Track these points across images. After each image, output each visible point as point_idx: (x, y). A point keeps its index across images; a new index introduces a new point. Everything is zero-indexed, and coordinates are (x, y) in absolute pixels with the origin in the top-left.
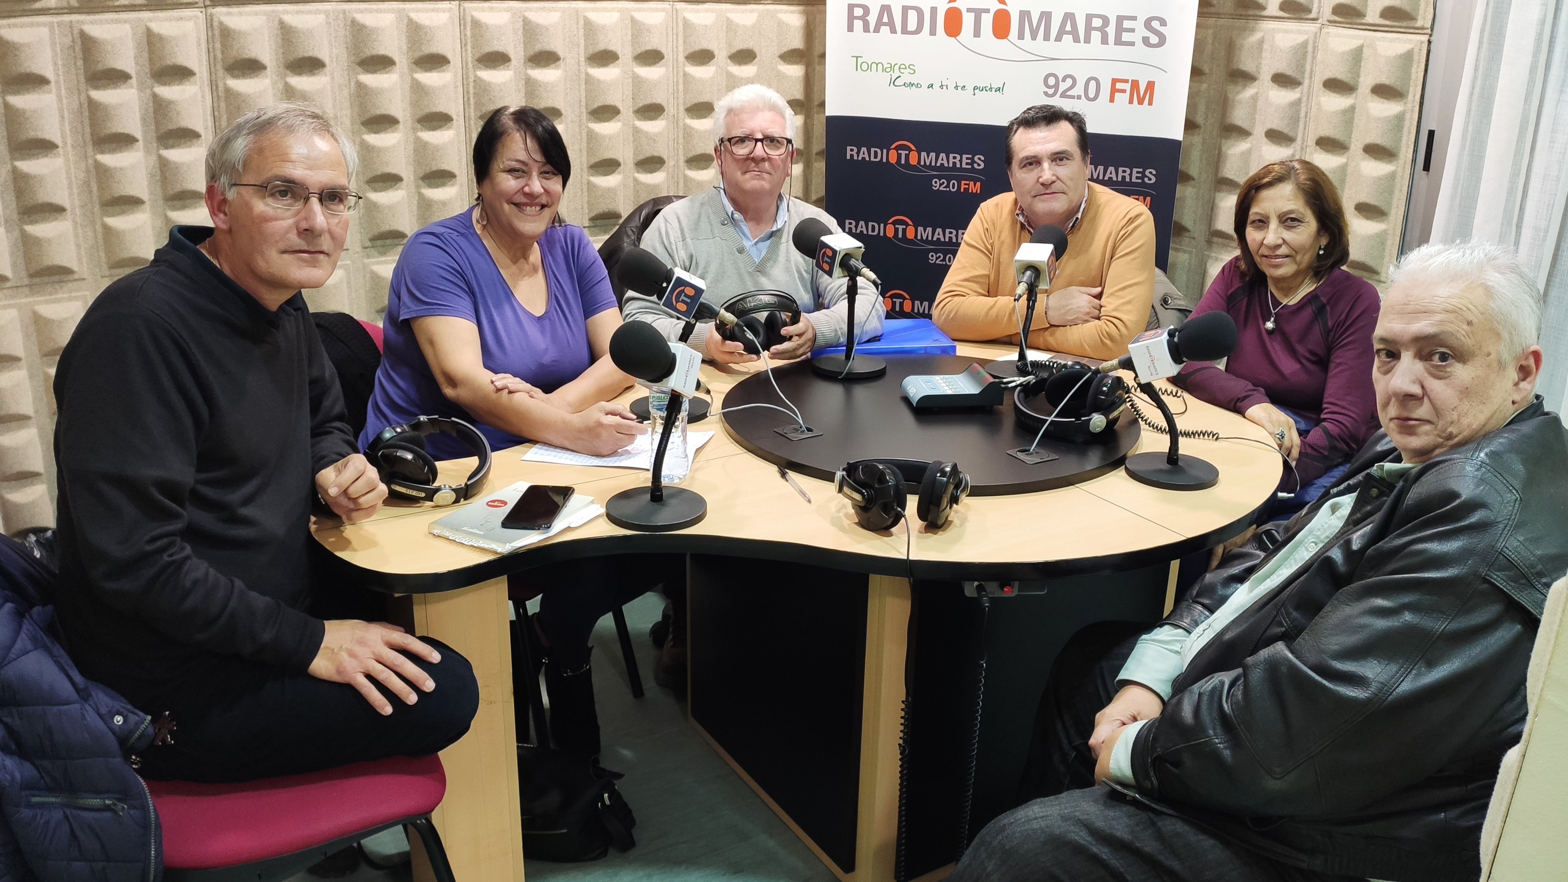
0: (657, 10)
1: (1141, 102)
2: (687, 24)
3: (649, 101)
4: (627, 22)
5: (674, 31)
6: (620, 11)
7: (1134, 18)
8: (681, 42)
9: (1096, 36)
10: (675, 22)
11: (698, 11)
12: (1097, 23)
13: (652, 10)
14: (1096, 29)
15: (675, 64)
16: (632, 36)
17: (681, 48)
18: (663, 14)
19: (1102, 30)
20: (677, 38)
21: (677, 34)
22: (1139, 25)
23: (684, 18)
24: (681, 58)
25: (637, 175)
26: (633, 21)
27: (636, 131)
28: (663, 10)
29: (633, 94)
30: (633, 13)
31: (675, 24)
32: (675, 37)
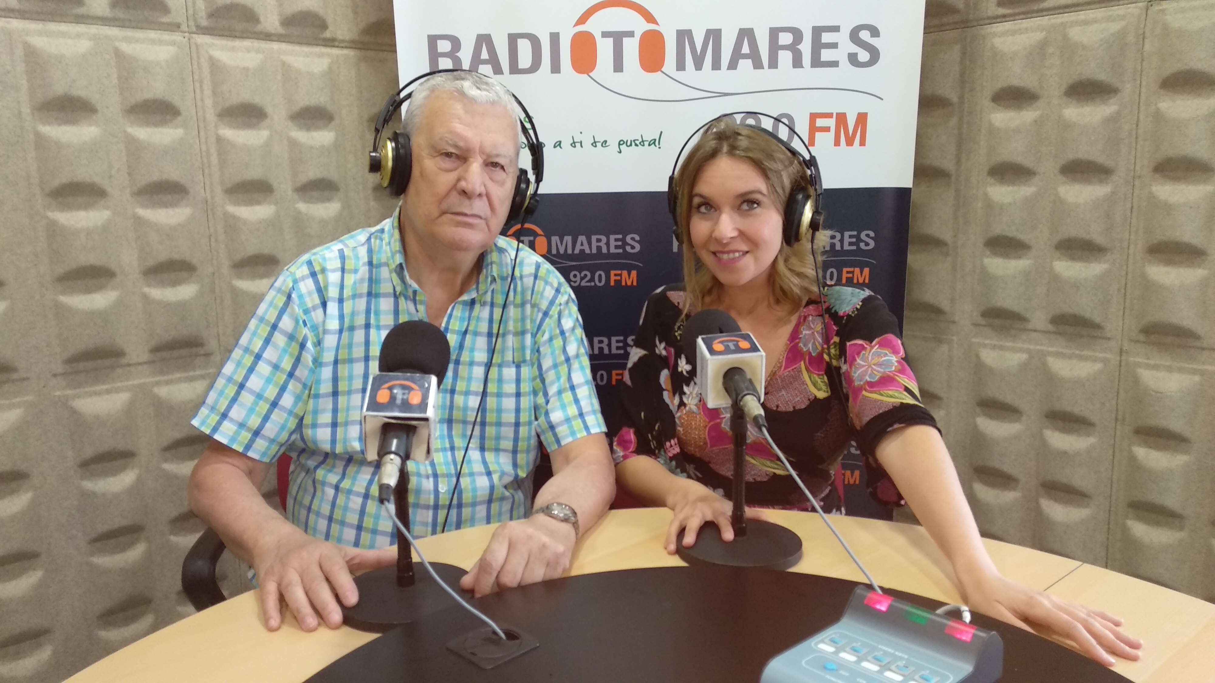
0: (161, 42)
1: (850, 142)
2: (215, 66)
3: (155, 176)
4: (107, 57)
5: (196, 77)
6: (93, 38)
7: (836, 29)
8: (208, 92)
9: (785, 57)
10: (195, 63)
11: (233, 49)
12: (785, 39)
13: (153, 42)
14: (785, 48)
15: (202, 125)
16: (119, 78)
17: (209, 102)
18: (172, 50)
19: (794, 48)
20: (201, 86)
21: (201, 82)
22: (843, 38)
23: (211, 58)
24: (211, 116)
25: (146, 290)
26: (118, 54)
27: (139, 222)
28: (173, 43)
29: (129, 167)
30: (117, 44)
31: (195, 67)
32: (197, 85)
